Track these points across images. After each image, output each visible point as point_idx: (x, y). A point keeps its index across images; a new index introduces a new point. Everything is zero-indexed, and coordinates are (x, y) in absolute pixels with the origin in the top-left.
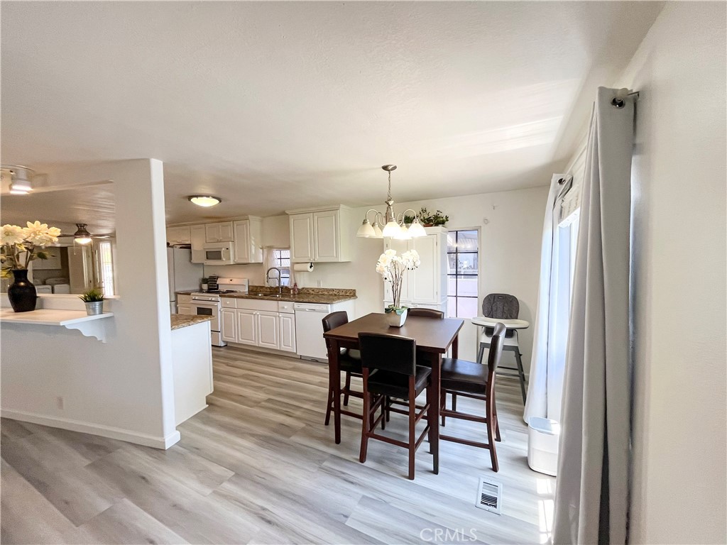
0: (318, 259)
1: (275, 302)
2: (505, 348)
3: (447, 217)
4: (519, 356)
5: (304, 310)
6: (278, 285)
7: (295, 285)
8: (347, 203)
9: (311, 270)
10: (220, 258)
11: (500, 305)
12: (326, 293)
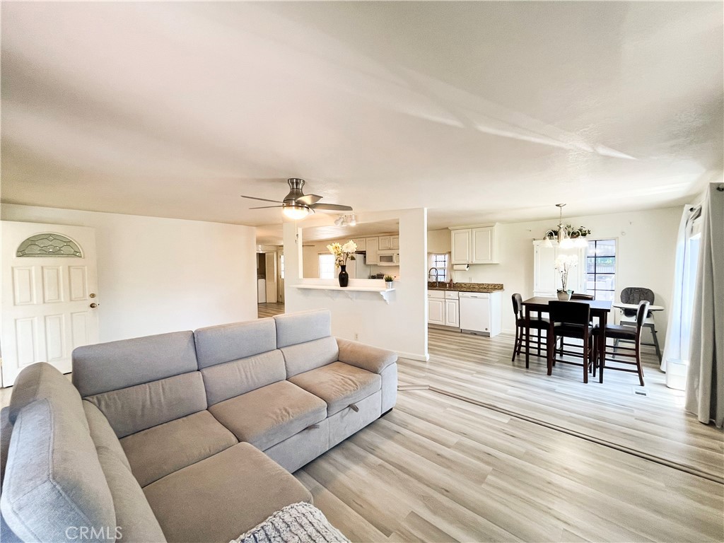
0: (474, 262)
1: (443, 292)
2: (647, 325)
3: (589, 231)
4: (654, 332)
5: (468, 297)
6: (434, 281)
7: (451, 280)
8: (502, 222)
9: (467, 269)
10: (392, 261)
11: (636, 296)
12: (477, 287)
